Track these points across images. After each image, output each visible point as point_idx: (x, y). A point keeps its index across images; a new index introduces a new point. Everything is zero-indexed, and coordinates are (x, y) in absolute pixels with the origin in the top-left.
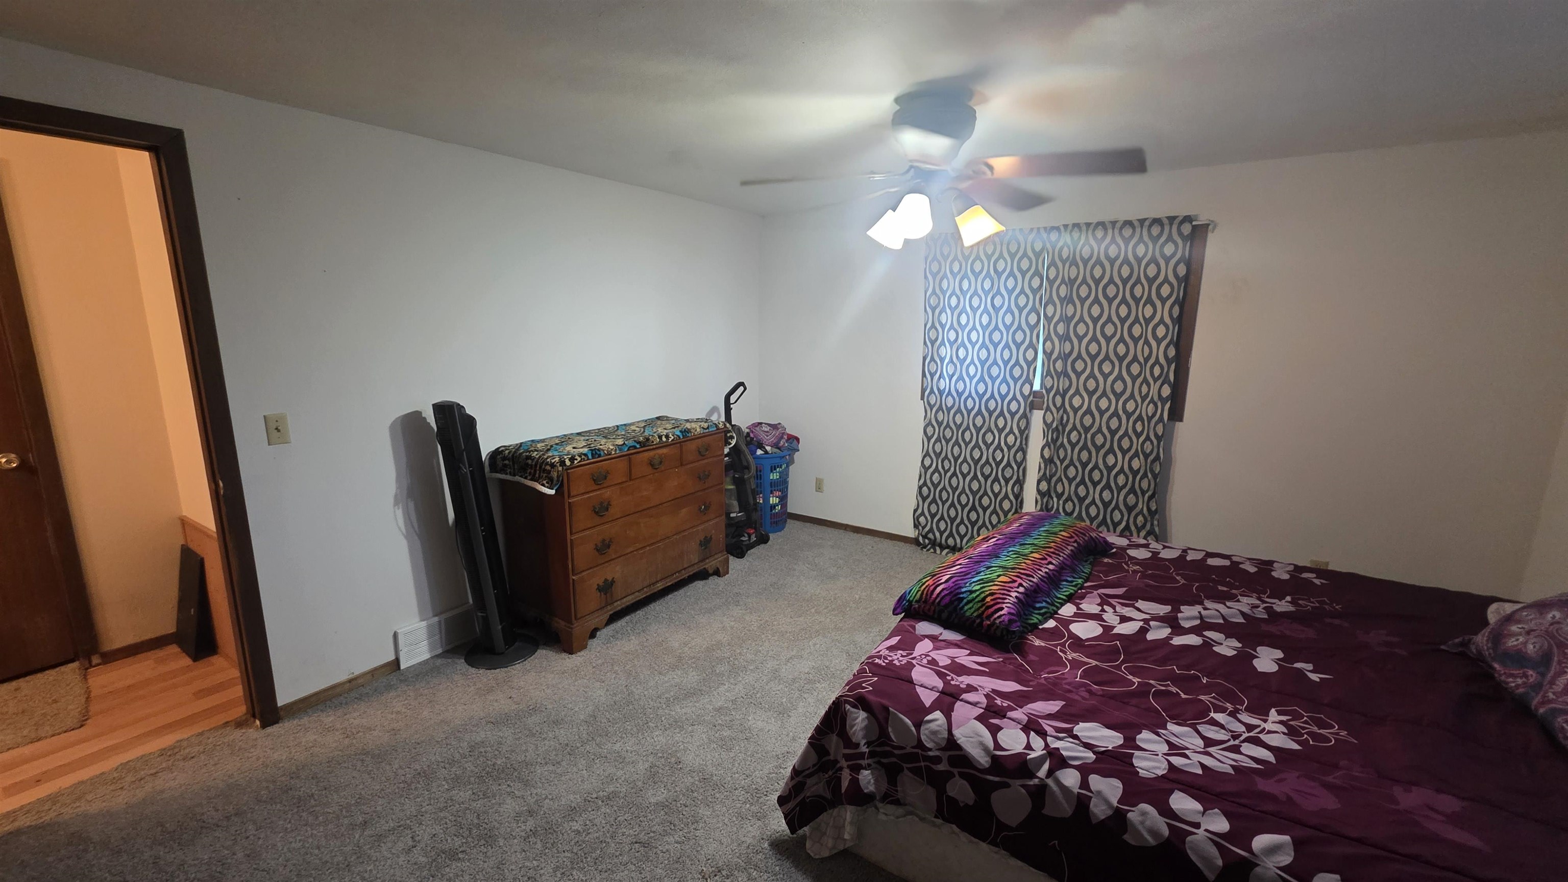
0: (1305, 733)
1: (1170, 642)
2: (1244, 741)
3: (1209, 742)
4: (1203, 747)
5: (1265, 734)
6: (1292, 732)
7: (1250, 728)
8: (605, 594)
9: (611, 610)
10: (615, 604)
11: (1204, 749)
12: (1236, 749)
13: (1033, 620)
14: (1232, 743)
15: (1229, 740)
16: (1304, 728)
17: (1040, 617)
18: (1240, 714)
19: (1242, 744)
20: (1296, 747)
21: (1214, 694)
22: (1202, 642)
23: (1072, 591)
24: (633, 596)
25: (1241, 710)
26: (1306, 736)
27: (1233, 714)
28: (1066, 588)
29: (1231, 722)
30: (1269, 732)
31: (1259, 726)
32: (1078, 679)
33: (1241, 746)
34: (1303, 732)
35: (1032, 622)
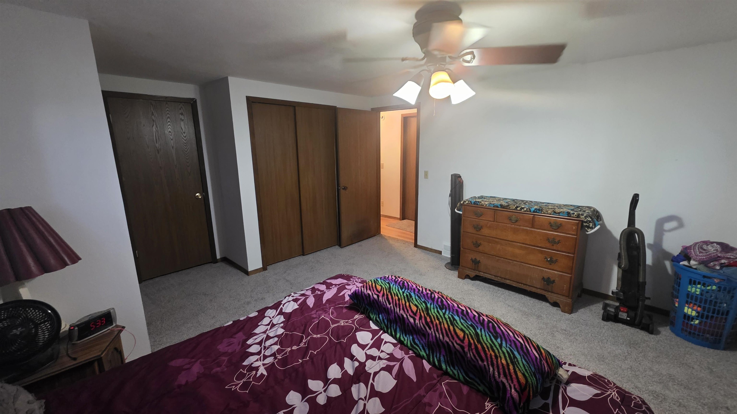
0: (247, 373)
1: (336, 363)
2: (261, 349)
3: (268, 338)
4: (268, 334)
5: (258, 358)
6: (251, 368)
7: (265, 357)
8: (475, 264)
9: (477, 273)
10: (481, 273)
11: (267, 334)
12: (260, 343)
13: (372, 315)
14: (263, 344)
15: (265, 344)
16: (249, 375)
17: (374, 319)
18: (273, 359)
19: (261, 348)
20: (244, 364)
21: (288, 354)
22: (329, 377)
23: (405, 342)
24: (490, 276)
25: (274, 360)
26: (246, 372)
27: (273, 355)
28: (408, 339)
29: (271, 351)
30: (257, 360)
31: (263, 361)
32: (323, 316)
33: (260, 347)
34: (248, 373)
35: (371, 315)
